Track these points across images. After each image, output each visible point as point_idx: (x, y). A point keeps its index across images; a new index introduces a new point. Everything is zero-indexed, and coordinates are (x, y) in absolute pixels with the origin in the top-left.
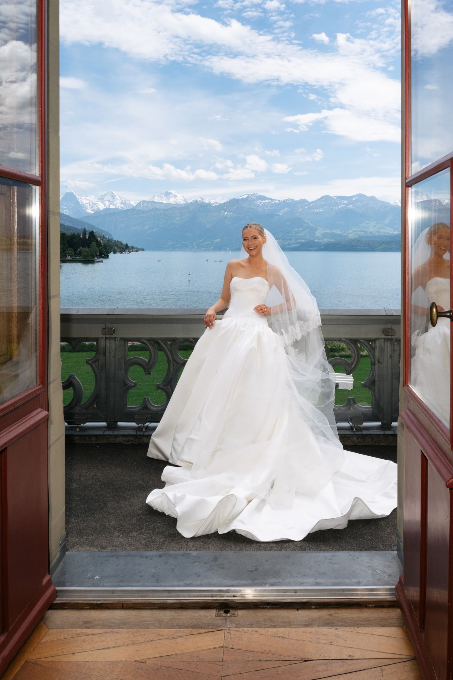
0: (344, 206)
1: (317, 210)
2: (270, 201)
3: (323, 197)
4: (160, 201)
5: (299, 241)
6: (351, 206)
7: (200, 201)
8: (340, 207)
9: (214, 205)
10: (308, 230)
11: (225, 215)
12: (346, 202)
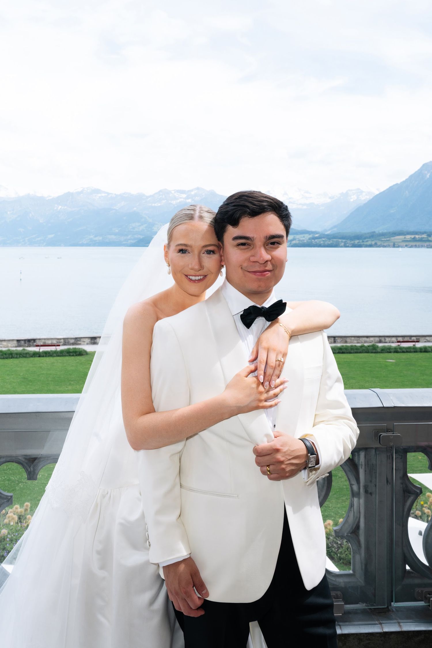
0: (182, 200)
1: (155, 205)
2: (106, 195)
3: (160, 191)
5: (136, 236)
6: (190, 200)
7: (32, 194)
8: (178, 201)
9: (47, 199)
10: (146, 225)
11: (59, 208)
12: (184, 196)
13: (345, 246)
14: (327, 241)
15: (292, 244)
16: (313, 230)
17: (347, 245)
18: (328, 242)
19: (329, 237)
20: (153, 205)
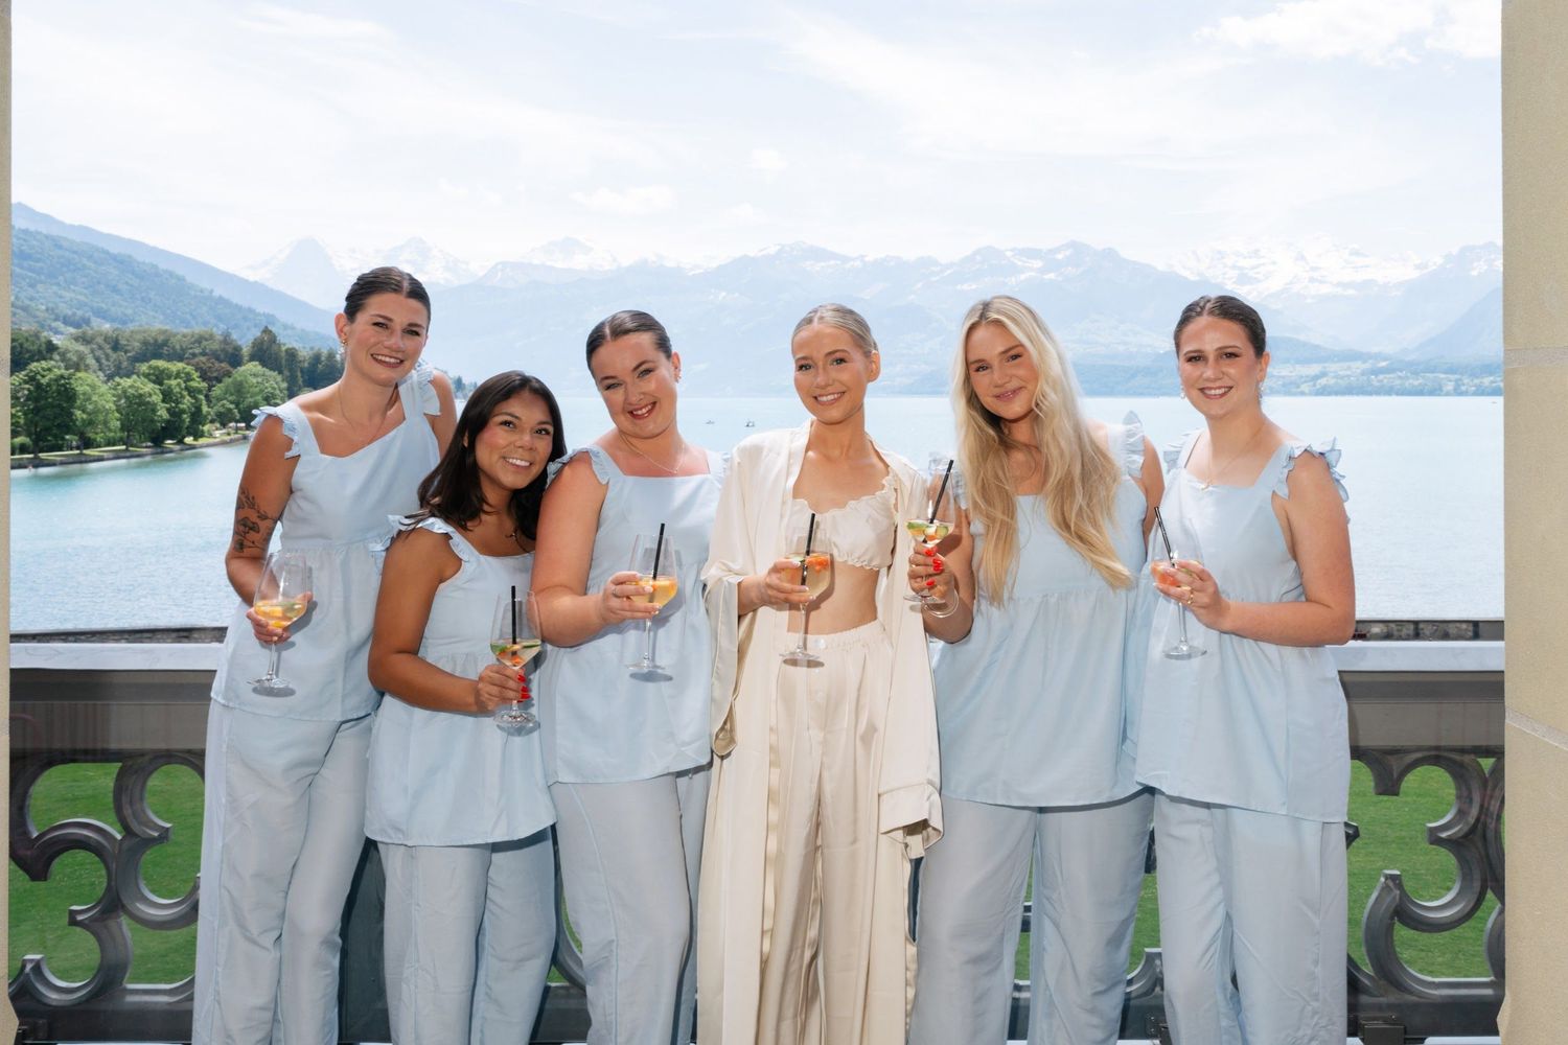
0: (1033, 274)
1: (964, 287)
2: (839, 262)
3: (978, 252)
4: (549, 263)
5: (916, 368)
6: (1052, 276)
7: (653, 262)
8: (1023, 277)
9: (690, 274)
10: (941, 338)
11: (720, 298)
12: (1038, 264)
13: (1458, 392)
14: (1408, 378)
15: (1318, 387)
16: (1375, 350)
17: (1463, 388)
18: (1411, 381)
19: (1414, 369)
20: (959, 287)
